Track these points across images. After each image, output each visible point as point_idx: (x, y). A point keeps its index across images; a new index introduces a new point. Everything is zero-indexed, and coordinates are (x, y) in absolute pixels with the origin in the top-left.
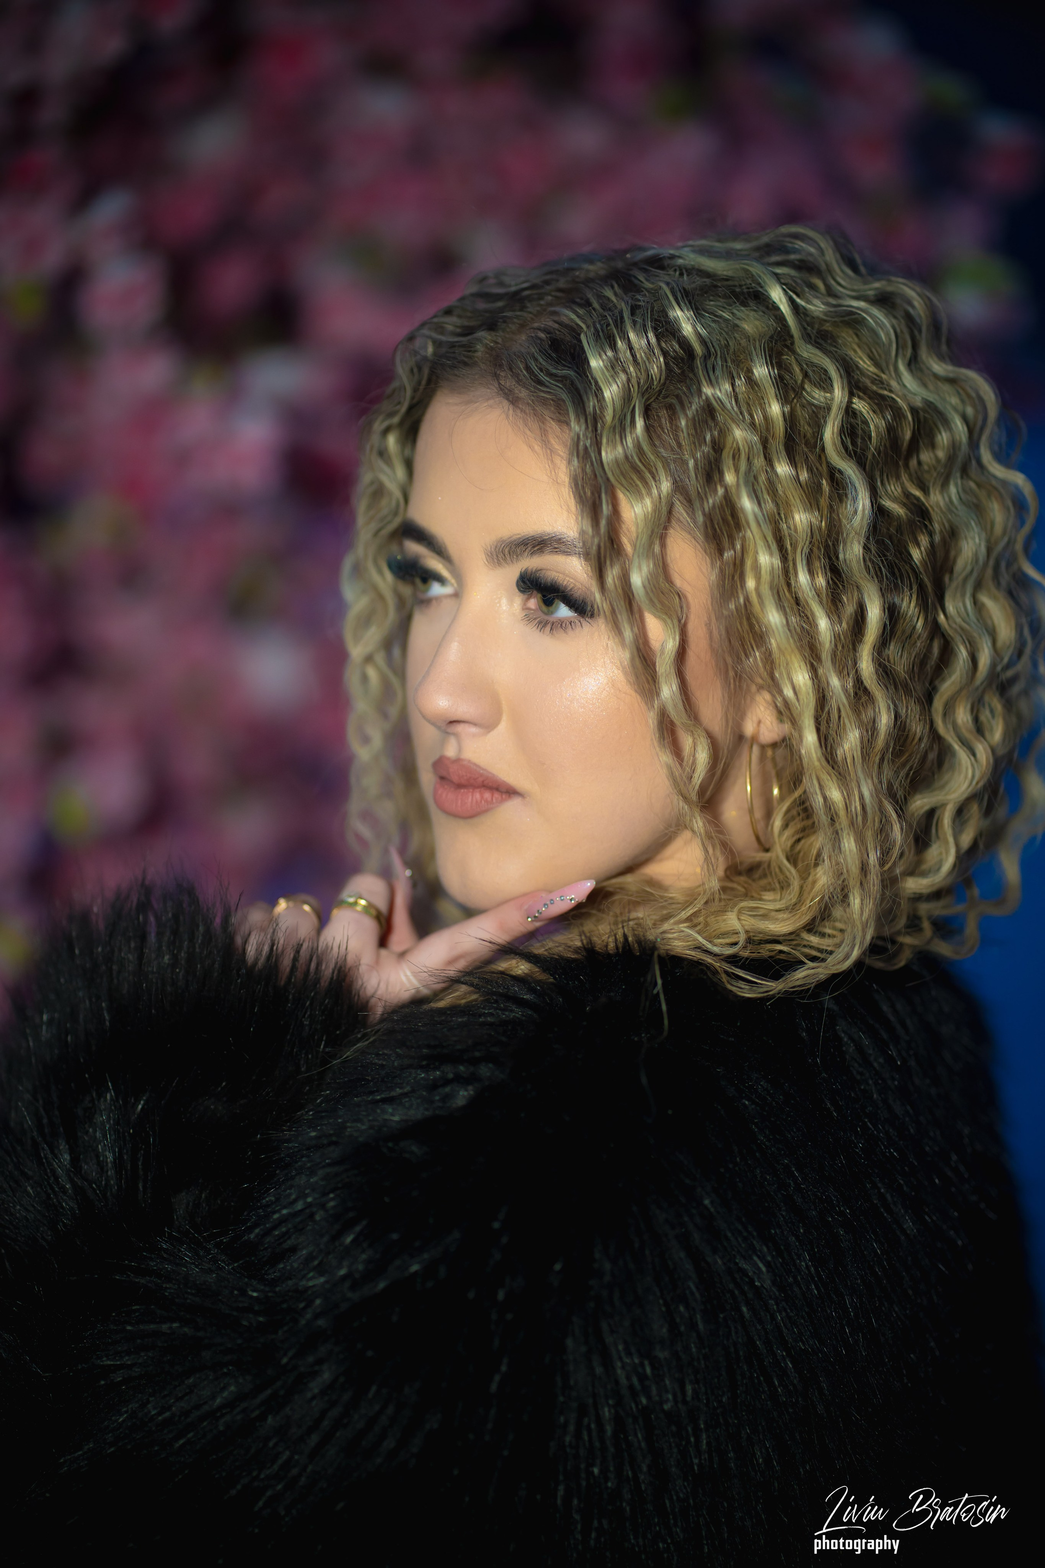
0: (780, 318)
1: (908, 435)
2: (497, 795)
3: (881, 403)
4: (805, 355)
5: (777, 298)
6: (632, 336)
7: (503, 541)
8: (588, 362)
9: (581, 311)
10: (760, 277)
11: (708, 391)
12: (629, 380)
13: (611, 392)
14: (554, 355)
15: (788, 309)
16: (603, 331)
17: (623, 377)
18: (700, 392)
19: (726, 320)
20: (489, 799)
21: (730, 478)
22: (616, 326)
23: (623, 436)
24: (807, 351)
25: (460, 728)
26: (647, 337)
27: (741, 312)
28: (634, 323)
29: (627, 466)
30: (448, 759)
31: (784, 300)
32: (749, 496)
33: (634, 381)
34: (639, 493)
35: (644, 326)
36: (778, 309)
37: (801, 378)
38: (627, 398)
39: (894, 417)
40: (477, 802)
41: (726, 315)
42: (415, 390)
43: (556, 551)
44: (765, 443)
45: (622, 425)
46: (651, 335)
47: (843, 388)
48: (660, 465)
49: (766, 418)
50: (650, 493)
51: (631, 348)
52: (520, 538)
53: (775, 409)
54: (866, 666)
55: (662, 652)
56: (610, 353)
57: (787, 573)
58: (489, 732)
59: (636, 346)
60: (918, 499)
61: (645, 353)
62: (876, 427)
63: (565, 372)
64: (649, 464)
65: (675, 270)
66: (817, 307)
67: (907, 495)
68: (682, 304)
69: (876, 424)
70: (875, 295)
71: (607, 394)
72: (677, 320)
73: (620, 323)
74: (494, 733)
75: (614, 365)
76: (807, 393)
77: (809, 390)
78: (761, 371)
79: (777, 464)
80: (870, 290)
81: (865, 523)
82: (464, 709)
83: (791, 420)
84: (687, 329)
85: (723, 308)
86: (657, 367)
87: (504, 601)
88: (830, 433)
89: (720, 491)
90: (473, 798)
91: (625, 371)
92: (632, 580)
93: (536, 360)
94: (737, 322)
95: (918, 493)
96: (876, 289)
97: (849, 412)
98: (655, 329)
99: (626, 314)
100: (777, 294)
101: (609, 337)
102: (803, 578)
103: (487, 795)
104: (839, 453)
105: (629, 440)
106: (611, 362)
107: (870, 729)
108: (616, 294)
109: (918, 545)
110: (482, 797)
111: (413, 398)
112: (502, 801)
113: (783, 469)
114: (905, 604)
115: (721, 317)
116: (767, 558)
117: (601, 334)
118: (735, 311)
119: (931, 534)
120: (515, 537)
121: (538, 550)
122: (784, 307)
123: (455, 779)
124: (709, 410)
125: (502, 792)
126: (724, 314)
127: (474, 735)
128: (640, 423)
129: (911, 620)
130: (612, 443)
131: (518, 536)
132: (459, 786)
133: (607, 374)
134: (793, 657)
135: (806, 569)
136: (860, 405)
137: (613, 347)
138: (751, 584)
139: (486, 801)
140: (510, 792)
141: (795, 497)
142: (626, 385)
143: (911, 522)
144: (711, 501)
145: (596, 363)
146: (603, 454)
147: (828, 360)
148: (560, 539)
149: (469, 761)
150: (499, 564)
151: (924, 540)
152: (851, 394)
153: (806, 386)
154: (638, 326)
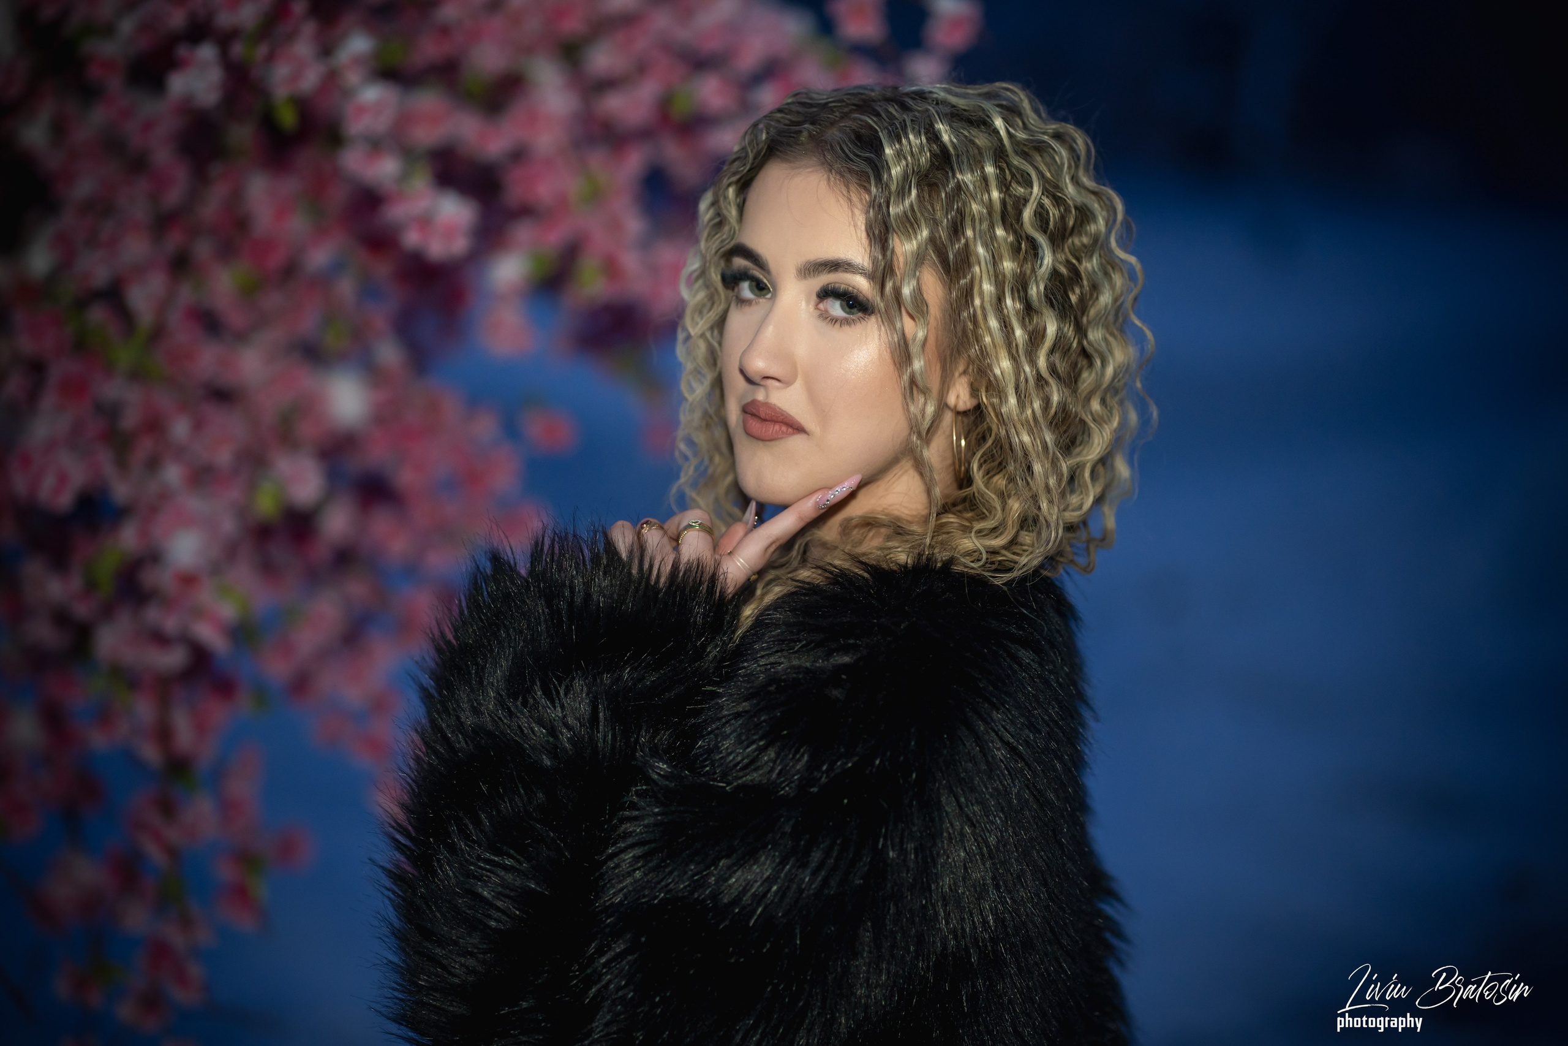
0: (1000, 140)
1: (1071, 223)
2: (790, 430)
3: (1058, 201)
4: (1016, 163)
5: (999, 125)
6: (911, 137)
7: (810, 263)
8: (884, 150)
9: (875, 119)
10: (989, 111)
11: (959, 176)
12: (907, 165)
13: (896, 171)
14: (859, 144)
15: (1005, 133)
16: (893, 131)
17: (904, 162)
18: (954, 176)
19: (966, 136)
20: (785, 431)
21: (969, 233)
22: (902, 130)
23: (903, 200)
24: (1016, 161)
25: (770, 382)
26: (921, 139)
27: (974, 132)
28: (913, 129)
29: (905, 219)
30: (759, 401)
31: (1003, 127)
32: (982, 246)
33: (910, 166)
34: (910, 236)
35: (920, 132)
36: (998, 132)
37: (1010, 179)
38: (905, 177)
39: (1065, 210)
40: (776, 431)
41: (966, 133)
42: (755, 158)
43: (846, 271)
44: (990, 214)
45: (903, 192)
46: (923, 138)
47: (1039, 187)
48: (923, 221)
49: (990, 199)
50: (916, 238)
51: (910, 145)
52: (822, 261)
53: (995, 195)
54: (1042, 362)
55: (914, 340)
56: (897, 146)
57: (1000, 299)
58: (788, 387)
59: (913, 144)
60: (1074, 265)
61: (918, 149)
62: (1054, 214)
63: (867, 155)
64: (917, 218)
65: (933, 101)
66: (1021, 135)
67: (1068, 262)
68: (943, 121)
69: (1054, 213)
70: (1054, 133)
71: (893, 172)
72: (939, 131)
73: (904, 128)
74: (792, 388)
75: (900, 155)
76: (1013, 188)
77: (1014, 186)
78: (990, 169)
79: (996, 229)
80: (1050, 129)
81: (1048, 272)
82: (773, 371)
83: (1003, 203)
84: (945, 138)
85: (964, 129)
86: (925, 159)
87: (804, 303)
88: (1027, 214)
89: (963, 241)
90: (773, 429)
91: (905, 158)
92: (903, 292)
93: (847, 145)
94: (972, 138)
95: (1074, 261)
96: (1053, 129)
97: (1041, 205)
98: (926, 134)
99: (908, 123)
100: (999, 123)
101: (898, 136)
102: (1009, 301)
103: (784, 428)
104: (1033, 226)
105: (907, 201)
106: (897, 151)
107: (1047, 402)
108: (896, 110)
109: (1074, 292)
110: (781, 429)
111: (753, 164)
112: (793, 434)
113: (1000, 232)
114: (1066, 329)
115: (962, 133)
116: (989, 286)
117: (892, 133)
118: (971, 131)
119: (1082, 287)
120: (819, 260)
121: (835, 269)
122: (1003, 133)
123: (763, 415)
124: (959, 188)
125: (794, 429)
126: (964, 132)
127: (778, 388)
128: (914, 192)
129: (1069, 339)
130: (897, 204)
131: (821, 260)
132: (765, 420)
133: (895, 159)
134: (1002, 350)
135: (1010, 296)
136: (1047, 202)
137: (900, 142)
138: (977, 302)
139: (783, 432)
140: (799, 429)
141: (1005, 252)
142: (906, 168)
143: (1071, 279)
144: (957, 246)
145: (888, 151)
146: (891, 209)
147: (1031, 168)
148: (850, 263)
149: (774, 405)
150: (805, 277)
151: (1077, 291)
152: (1043, 194)
153: (1012, 184)
154: (915, 131)
